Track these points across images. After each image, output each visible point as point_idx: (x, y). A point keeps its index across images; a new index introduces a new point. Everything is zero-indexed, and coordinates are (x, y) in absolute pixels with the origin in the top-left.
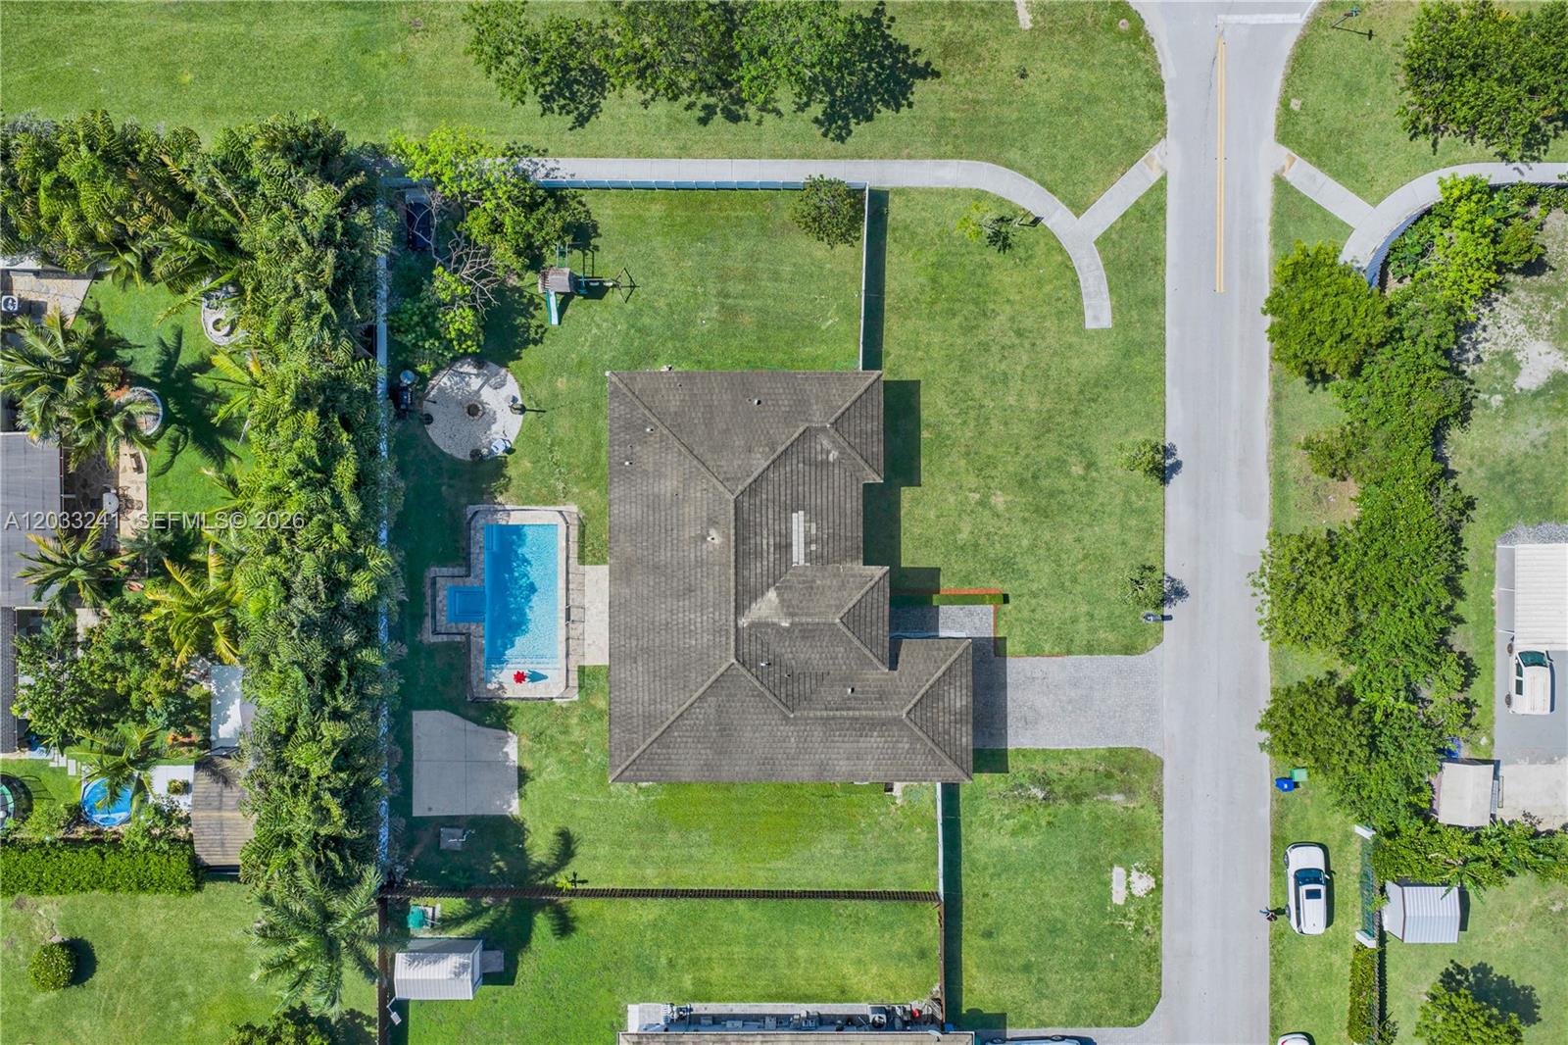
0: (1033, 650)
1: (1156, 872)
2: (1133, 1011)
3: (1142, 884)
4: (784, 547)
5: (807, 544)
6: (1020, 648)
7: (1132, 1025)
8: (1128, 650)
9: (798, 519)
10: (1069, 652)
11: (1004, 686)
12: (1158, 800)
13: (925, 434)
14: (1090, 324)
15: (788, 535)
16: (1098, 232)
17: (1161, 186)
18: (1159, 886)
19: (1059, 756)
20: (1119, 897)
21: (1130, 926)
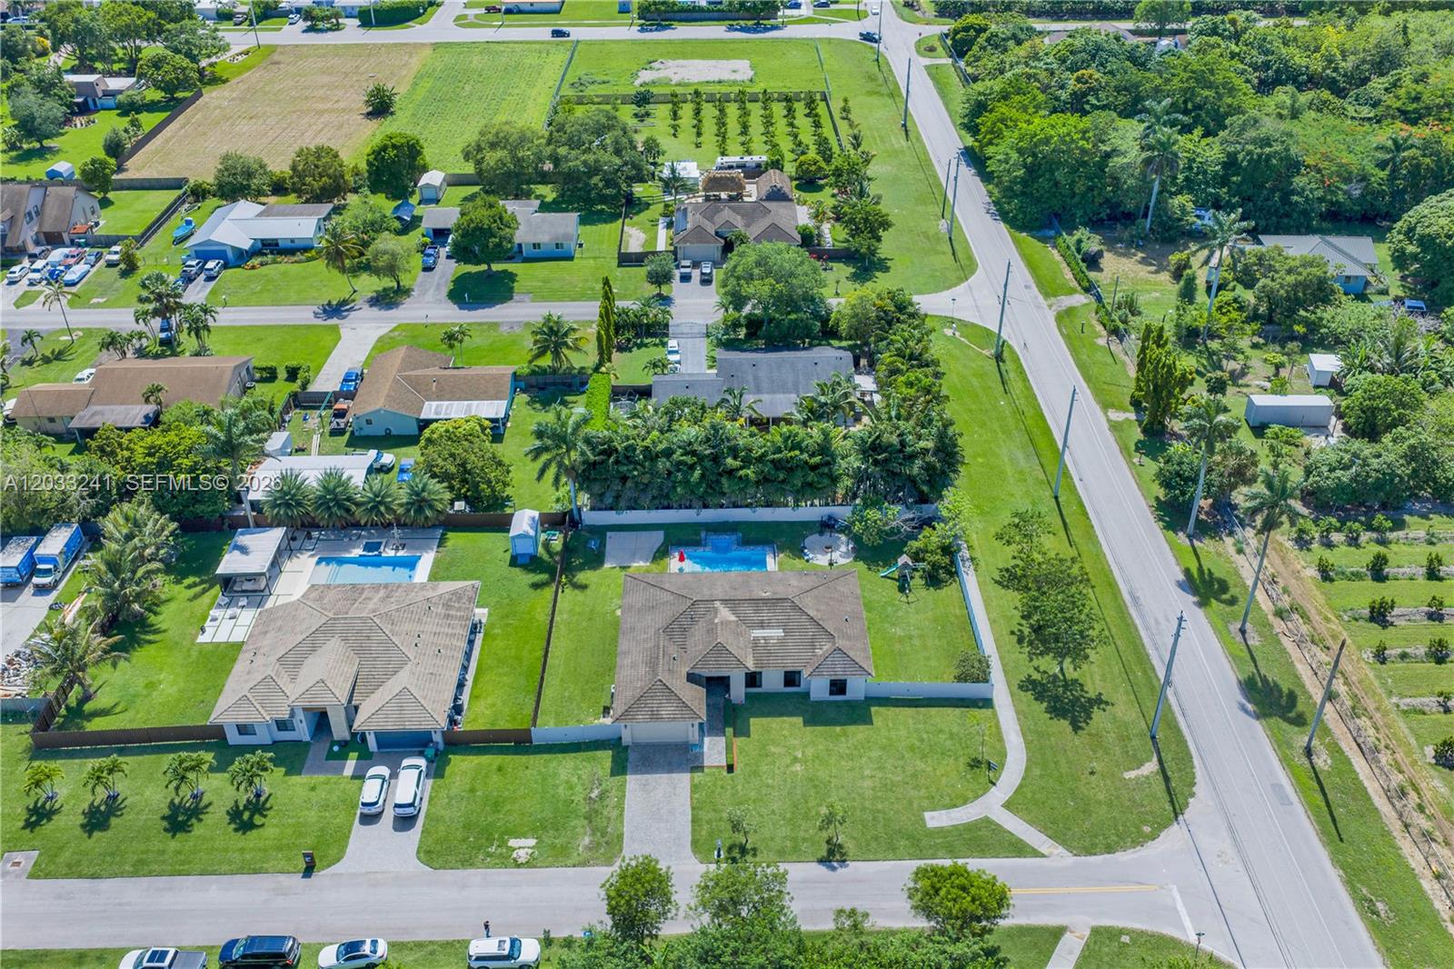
0: (695, 788)
1: (528, 864)
2: (428, 852)
3: (522, 855)
4: (762, 625)
5: (764, 638)
6: (696, 781)
7: (418, 852)
8: (695, 843)
9: (779, 633)
10: (693, 809)
11: (670, 771)
12: (584, 864)
13: (838, 729)
14: (927, 815)
15: (769, 627)
16: (994, 818)
17: (1036, 854)
18: (519, 866)
19: (620, 806)
20: (513, 843)
21: (492, 850)
